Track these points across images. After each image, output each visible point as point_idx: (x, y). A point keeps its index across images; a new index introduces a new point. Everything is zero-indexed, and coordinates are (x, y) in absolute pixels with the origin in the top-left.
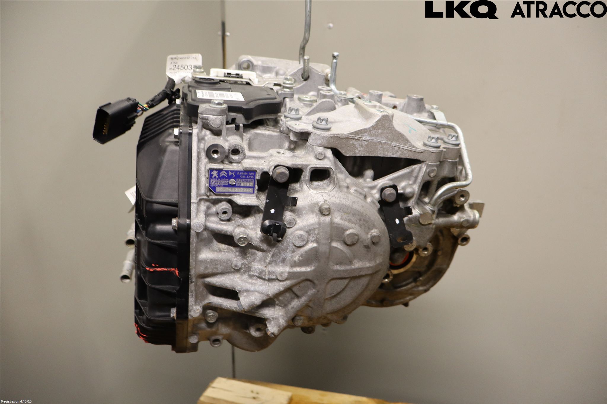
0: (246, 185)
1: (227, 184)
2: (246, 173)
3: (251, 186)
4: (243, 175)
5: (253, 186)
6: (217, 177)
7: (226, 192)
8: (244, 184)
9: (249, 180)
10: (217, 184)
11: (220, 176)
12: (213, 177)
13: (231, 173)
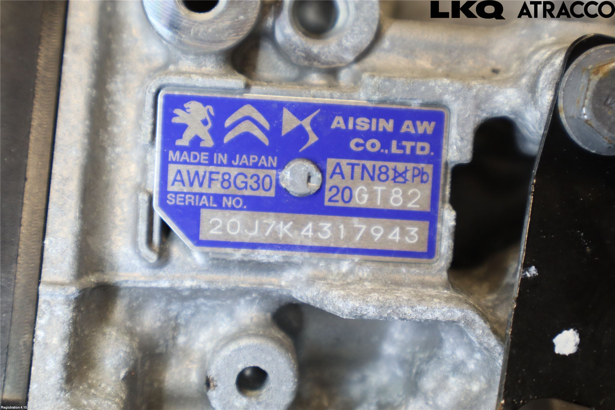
0: (385, 199)
1: (272, 193)
2: (382, 123)
3: (412, 206)
4: (367, 135)
5: (426, 208)
6: (208, 142)
7: (262, 241)
8: (372, 194)
9: (401, 166)
10: (205, 190)
11: (227, 138)
12: (184, 141)
13: (294, 118)
